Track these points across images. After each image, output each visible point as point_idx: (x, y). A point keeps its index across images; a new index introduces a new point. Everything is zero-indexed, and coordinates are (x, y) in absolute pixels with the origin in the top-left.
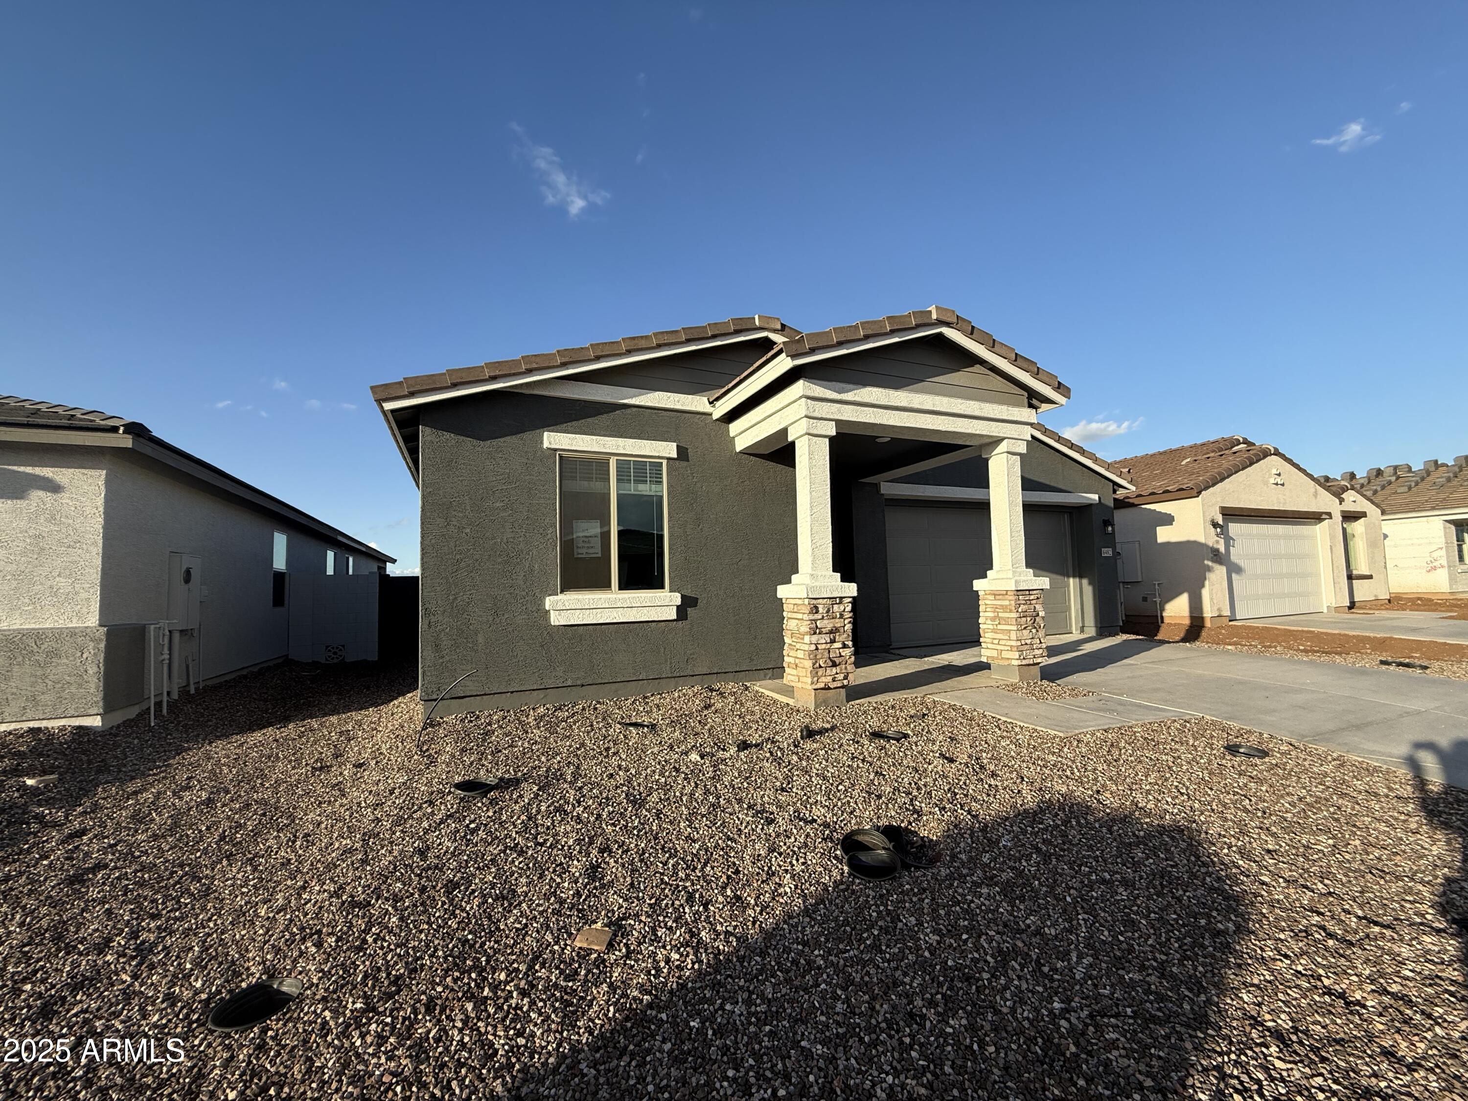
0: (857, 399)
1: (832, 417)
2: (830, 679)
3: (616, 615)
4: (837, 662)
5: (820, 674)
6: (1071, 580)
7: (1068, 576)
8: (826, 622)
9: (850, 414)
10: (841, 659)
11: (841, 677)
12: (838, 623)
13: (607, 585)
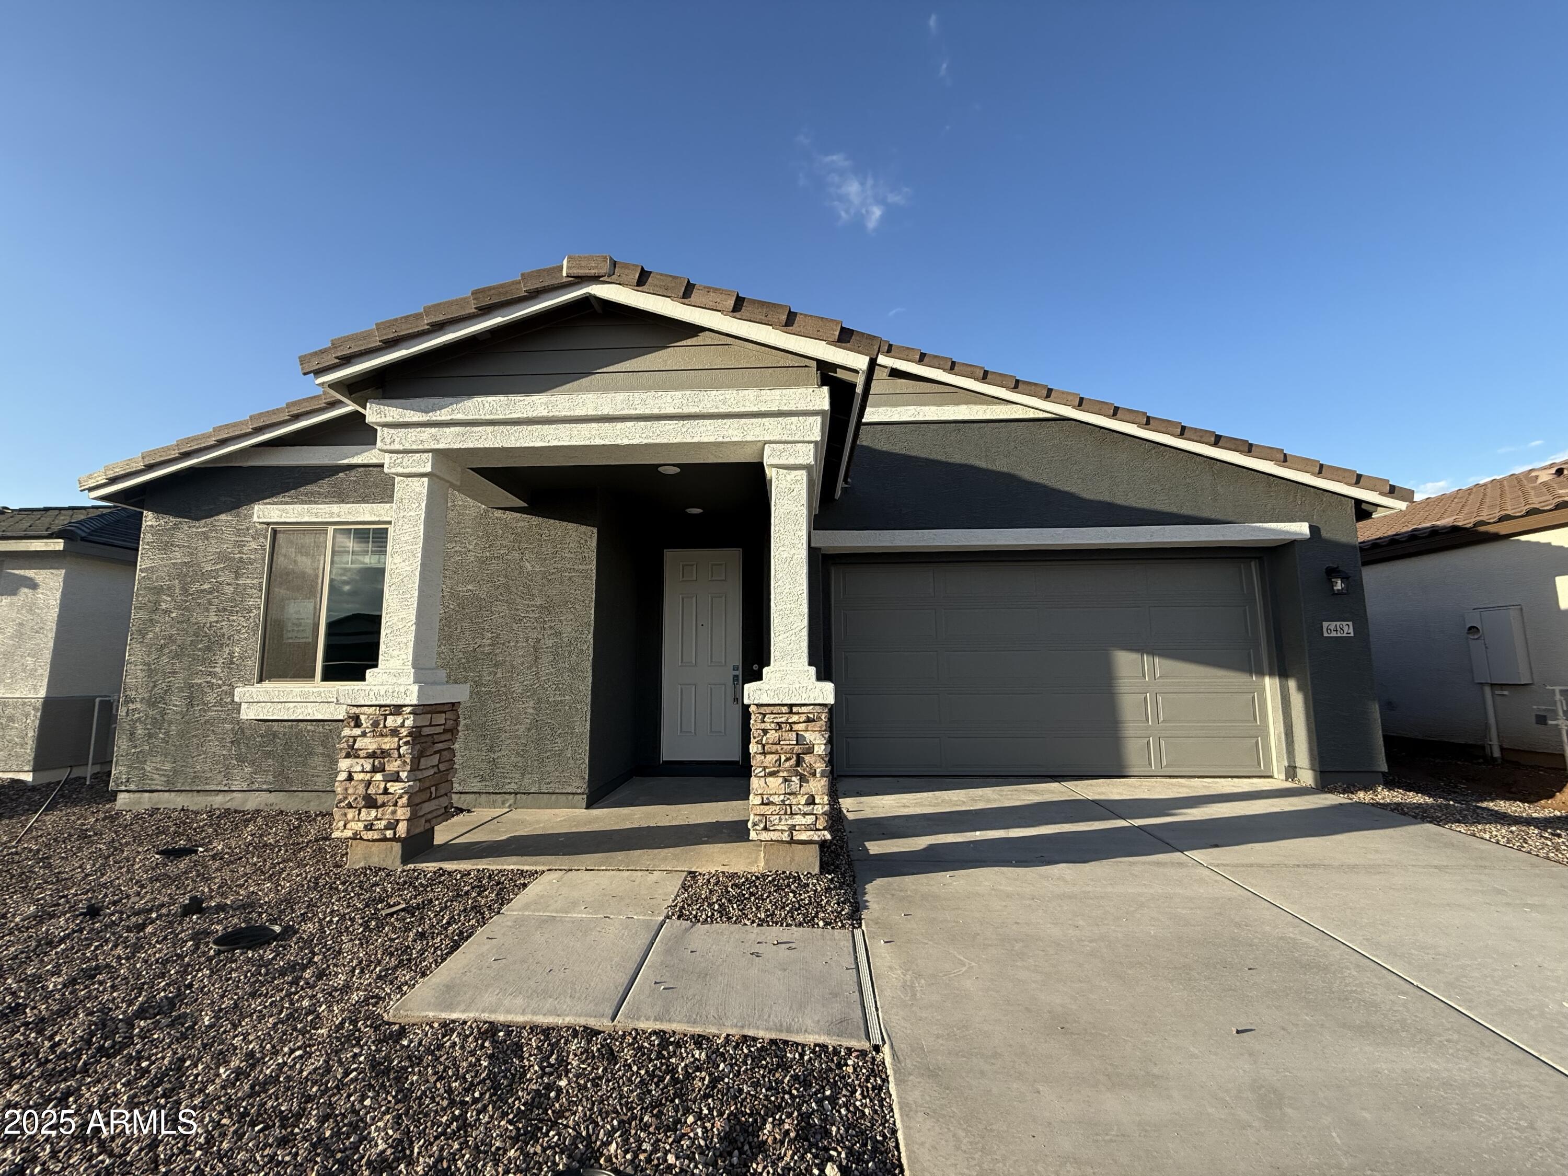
0: (459, 416)
1: (426, 447)
2: (361, 825)
3: (310, 711)
4: (380, 802)
5: (350, 816)
6: (1267, 680)
7: (1261, 673)
8: (367, 740)
9: (450, 439)
10: (386, 798)
11: (381, 824)
12: (389, 743)
13: (311, 676)
